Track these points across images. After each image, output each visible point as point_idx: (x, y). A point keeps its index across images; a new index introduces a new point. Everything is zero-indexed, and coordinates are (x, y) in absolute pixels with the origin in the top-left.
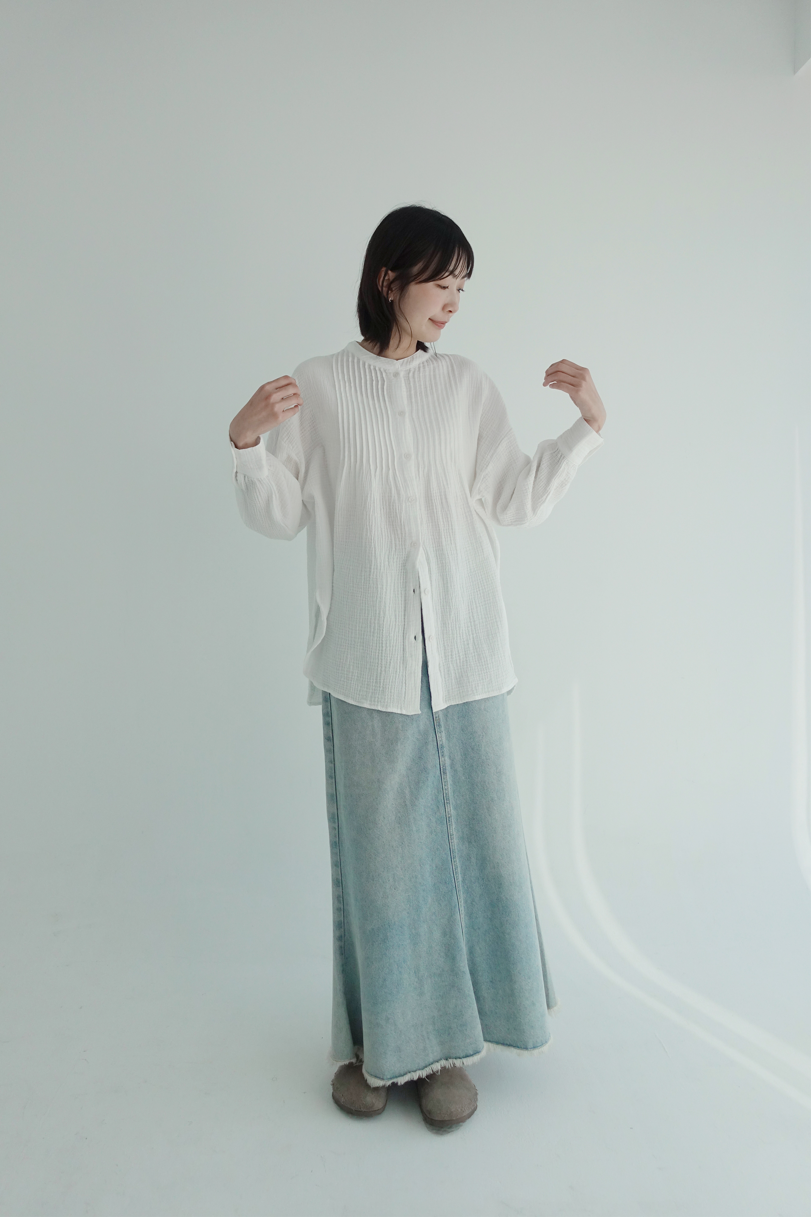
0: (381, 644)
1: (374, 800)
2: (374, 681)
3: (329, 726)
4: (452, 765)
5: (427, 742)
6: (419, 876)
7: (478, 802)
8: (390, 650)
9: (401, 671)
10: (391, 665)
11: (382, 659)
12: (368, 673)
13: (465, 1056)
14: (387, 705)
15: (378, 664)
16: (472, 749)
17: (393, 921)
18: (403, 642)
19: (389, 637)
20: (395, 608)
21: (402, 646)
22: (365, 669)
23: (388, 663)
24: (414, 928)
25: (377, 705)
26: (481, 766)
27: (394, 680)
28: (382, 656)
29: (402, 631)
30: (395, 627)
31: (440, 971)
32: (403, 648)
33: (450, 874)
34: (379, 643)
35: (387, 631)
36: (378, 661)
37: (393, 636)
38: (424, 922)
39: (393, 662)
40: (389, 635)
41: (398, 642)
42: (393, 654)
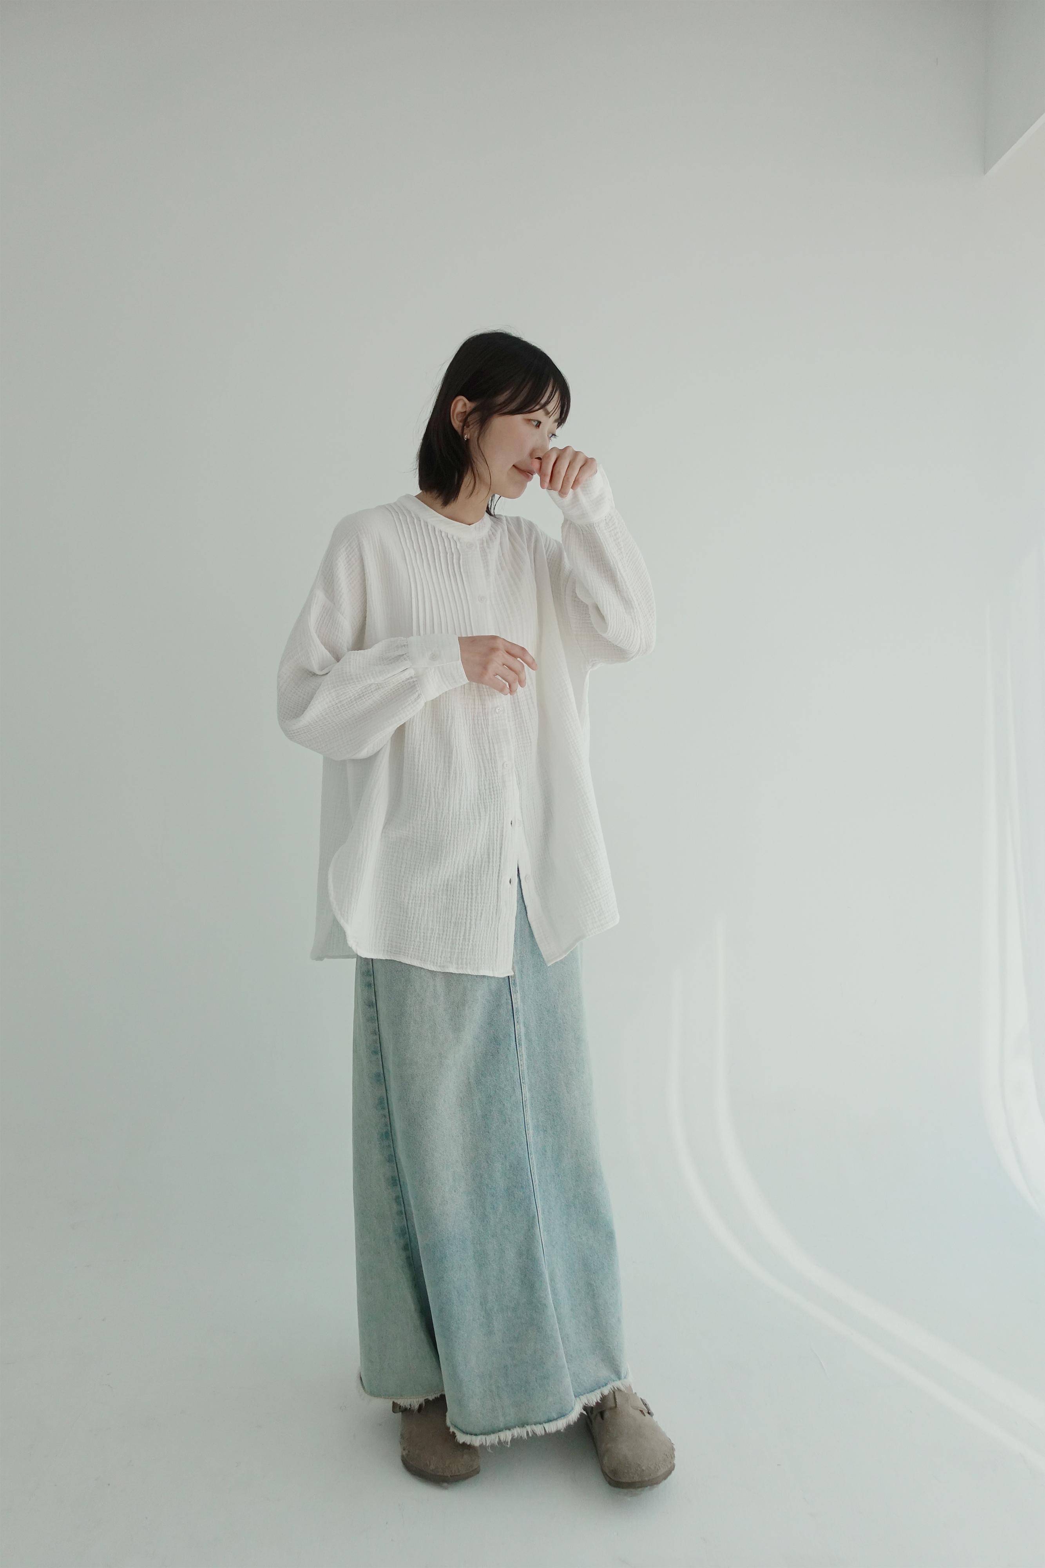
0: (470, 891)
1: (434, 1080)
2: (461, 938)
3: (371, 987)
4: (527, 1034)
5: (499, 1005)
6: (486, 1176)
7: (555, 1078)
8: (481, 898)
9: (494, 922)
10: (483, 916)
11: (471, 910)
12: (453, 929)
13: (546, 1421)
14: (478, 967)
15: (466, 916)
16: (547, 1011)
17: (453, 1233)
18: (498, 888)
19: (481, 881)
20: (489, 845)
21: (496, 893)
22: (449, 924)
23: (479, 915)
24: (480, 1244)
25: (466, 968)
26: (557, 1031)
27: (485, 935)
28: (471, 906)
29: (497, 874)
30: (489, 868)
31: (515, 1304)
32: (498, 895)
33: (527, 1174)
34: (468, 890)
35: (478, 873)
36: (467, 912)
37: (485, 880)
38: (493, 1237)
39: (485, 913)
40: (480, 879)
41: (491, 887)
42: (485, 902)
